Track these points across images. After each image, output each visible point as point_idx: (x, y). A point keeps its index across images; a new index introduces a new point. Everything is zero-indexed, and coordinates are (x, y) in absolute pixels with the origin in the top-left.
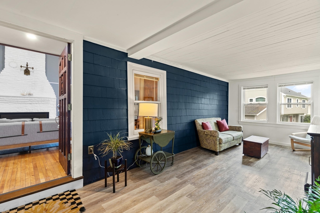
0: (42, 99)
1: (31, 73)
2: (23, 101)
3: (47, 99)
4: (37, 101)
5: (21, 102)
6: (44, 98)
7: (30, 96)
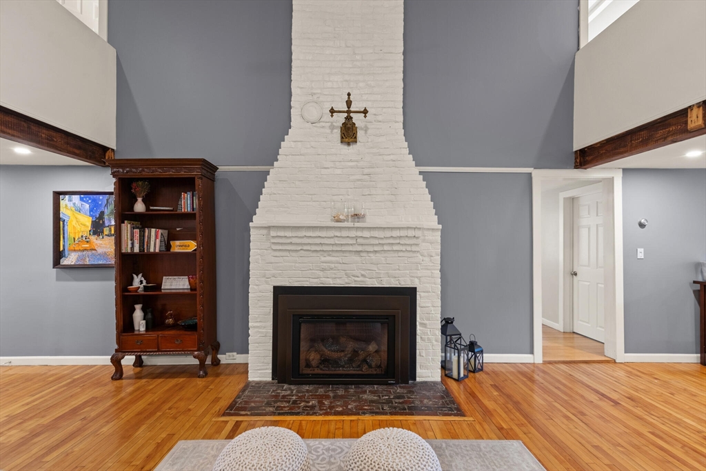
0: (396, 233)
1: (360, 134)
2: (336, 244)
3: (411, 233)
4: (377, 242)
5: (330, 248)
6: (399, 228)
7: (357, 225)
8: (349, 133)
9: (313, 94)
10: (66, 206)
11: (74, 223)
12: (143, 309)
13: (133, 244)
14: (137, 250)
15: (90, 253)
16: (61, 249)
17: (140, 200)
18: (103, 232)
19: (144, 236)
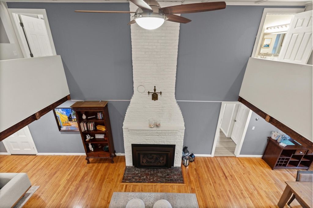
1: (159, 97)
2: (151, 134)
3: (175, 131)
4: (163, 133)
7: (157, 129)
8: (155, 97)
9: (141, 82)
10: (58, 112)
11: (62, 117)
12: (92, 144)
13: (84, 128)
14: (86, 129)
15: (70, 126)
16: (60, 125)
17: (84, 115)
18: (72, 120)
19: (87, 126)
